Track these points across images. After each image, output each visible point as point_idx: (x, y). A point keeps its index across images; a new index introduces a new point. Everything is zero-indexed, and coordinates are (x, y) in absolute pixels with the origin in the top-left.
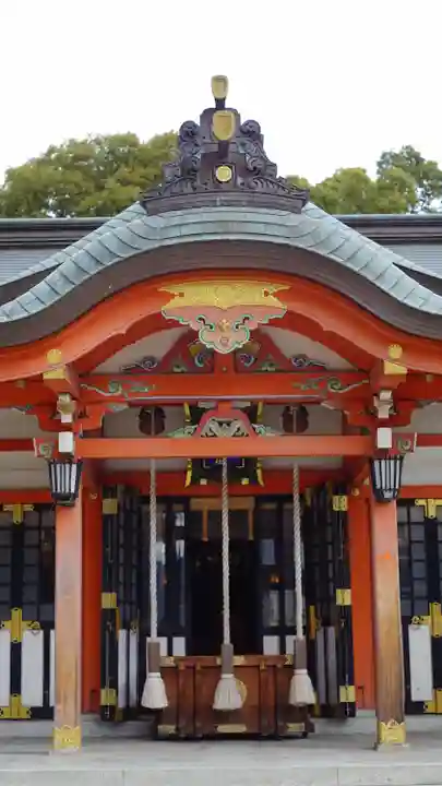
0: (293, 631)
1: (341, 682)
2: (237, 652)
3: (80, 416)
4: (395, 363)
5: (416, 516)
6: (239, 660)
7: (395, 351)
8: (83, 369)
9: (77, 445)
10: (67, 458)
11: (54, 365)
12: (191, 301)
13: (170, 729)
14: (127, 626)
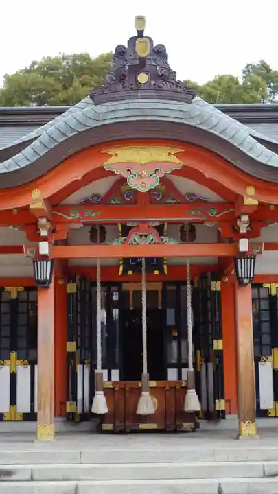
0: (186, 366)
1: (216, 397)
2: (151, 379)
3: (53, 231)
4: (251, 198)
5: (263, 294)
6: (153, 384)
7: (251, 190)
8: (55, 202)
9: (51, 250)
10: (44, 258)
11: (36, 199)
12: (121, 159)
13: (109, 426)
14: (82, 363)
